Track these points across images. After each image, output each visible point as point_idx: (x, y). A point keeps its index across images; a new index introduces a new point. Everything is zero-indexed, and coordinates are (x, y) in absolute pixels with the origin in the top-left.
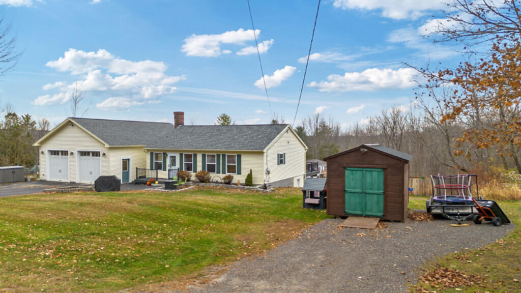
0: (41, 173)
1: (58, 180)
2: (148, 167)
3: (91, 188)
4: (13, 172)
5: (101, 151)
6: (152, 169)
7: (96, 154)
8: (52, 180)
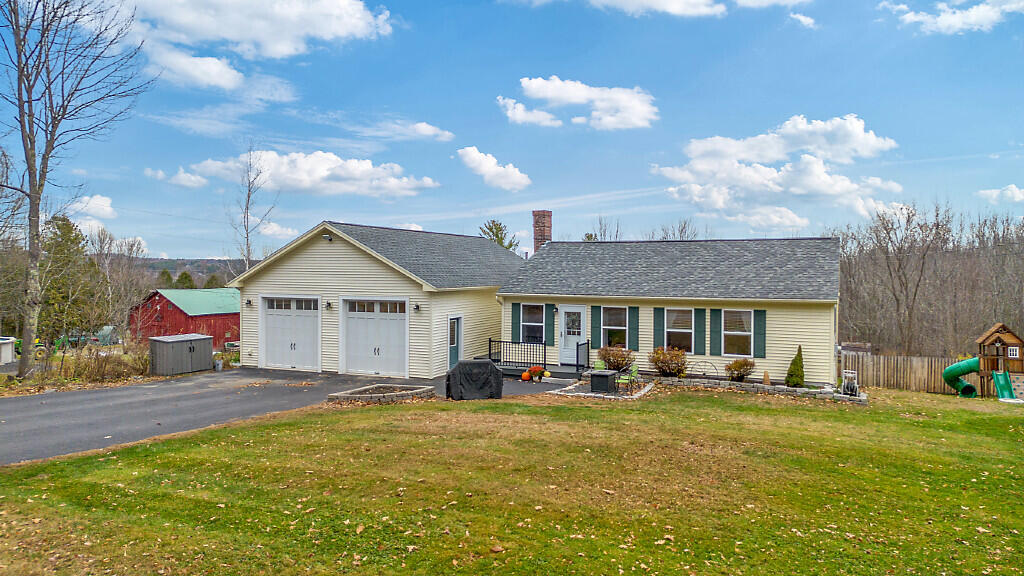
0: (244, 350)
1: (287, 367)
2: (507, 336)
3: (431, 390)
4: (192, 349)
5: (407, 300)
6: (515, 341)
7: (400, 307)
8: (272, 366)
